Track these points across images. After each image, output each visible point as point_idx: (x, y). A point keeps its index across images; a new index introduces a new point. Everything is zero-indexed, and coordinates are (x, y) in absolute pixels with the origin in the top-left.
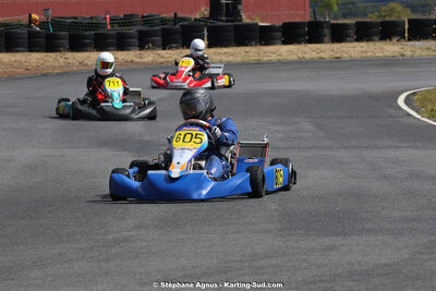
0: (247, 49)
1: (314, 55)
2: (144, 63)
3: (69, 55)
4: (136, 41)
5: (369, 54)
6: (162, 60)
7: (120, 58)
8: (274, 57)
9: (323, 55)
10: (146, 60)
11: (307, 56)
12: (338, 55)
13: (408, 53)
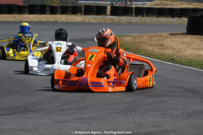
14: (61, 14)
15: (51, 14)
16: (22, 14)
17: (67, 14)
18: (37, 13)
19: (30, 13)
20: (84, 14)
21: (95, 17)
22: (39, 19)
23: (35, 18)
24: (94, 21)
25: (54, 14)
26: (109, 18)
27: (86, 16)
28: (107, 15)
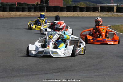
0: (58, 13)
1: (77, 15)
2: (32, 16)
3: (10, 13)
4: (27, 10)
5: (91, 15)
6: (36, 15)
7: (25, 14)
8: (66, 15)
9: (79, 15)
10: (31, 15)
11: (75, 15)
12: (83, 15)
13: (102, 16)
14: (86, 12)
15: (80, 12)
16: (63, 12)
17: (90, 12)
18: (72, 12)
19: (67, 11)
20: (100, 12)
21: (107, 13)
22: (73, 15)
23: (70, 14)
24: (106, 16)
25: (82, 12)
26: (115, 14)
27: (101, 13)
28: (114, 12)
